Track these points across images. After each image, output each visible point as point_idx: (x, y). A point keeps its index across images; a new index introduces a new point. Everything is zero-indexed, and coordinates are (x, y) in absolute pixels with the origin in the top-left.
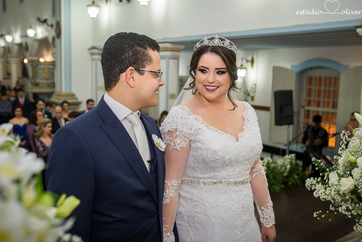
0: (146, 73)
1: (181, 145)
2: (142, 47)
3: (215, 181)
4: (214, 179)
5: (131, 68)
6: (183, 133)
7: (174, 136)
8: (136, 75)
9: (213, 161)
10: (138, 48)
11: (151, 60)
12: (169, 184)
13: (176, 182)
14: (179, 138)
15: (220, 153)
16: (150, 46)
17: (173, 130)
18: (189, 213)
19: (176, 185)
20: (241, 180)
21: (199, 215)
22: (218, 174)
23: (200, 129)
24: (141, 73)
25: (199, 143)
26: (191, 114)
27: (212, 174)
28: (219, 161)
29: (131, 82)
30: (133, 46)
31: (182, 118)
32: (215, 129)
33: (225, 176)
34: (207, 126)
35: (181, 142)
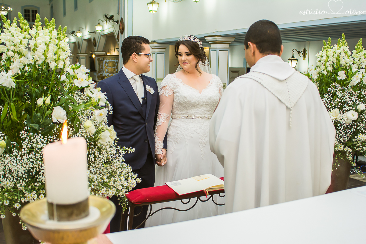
0: (142, 56)
1: (169, 94)
2: (140, 43)
3: (188, 116)
4: (186, 114)
5: (135, 53)
6: (170, 87)
7: (166, 89)
8: (137, 56)
9: (184, 103)
10: (138, 44)
11: (144, 49)
12: (162, 115)
13: (166, 114)
14: (168, 90)
15: (188, 98)
16: (144, 42)
17: (165, 86)
18: (174, 134)
19: (166, 116)
20: (204, 116)
21: (178, 135)
22: (188, 111)
23: (178, 85)
24: (140, 55)
25: (177, 93)
26: (176, 77)
27: (185, 111)
28: (187, 103)
29: (135, 60)
30: (136, 43)
31: (170, 79)
32: (188, 86)
33: (193, 113)
34: (183, 84)
35: (169, 92)
